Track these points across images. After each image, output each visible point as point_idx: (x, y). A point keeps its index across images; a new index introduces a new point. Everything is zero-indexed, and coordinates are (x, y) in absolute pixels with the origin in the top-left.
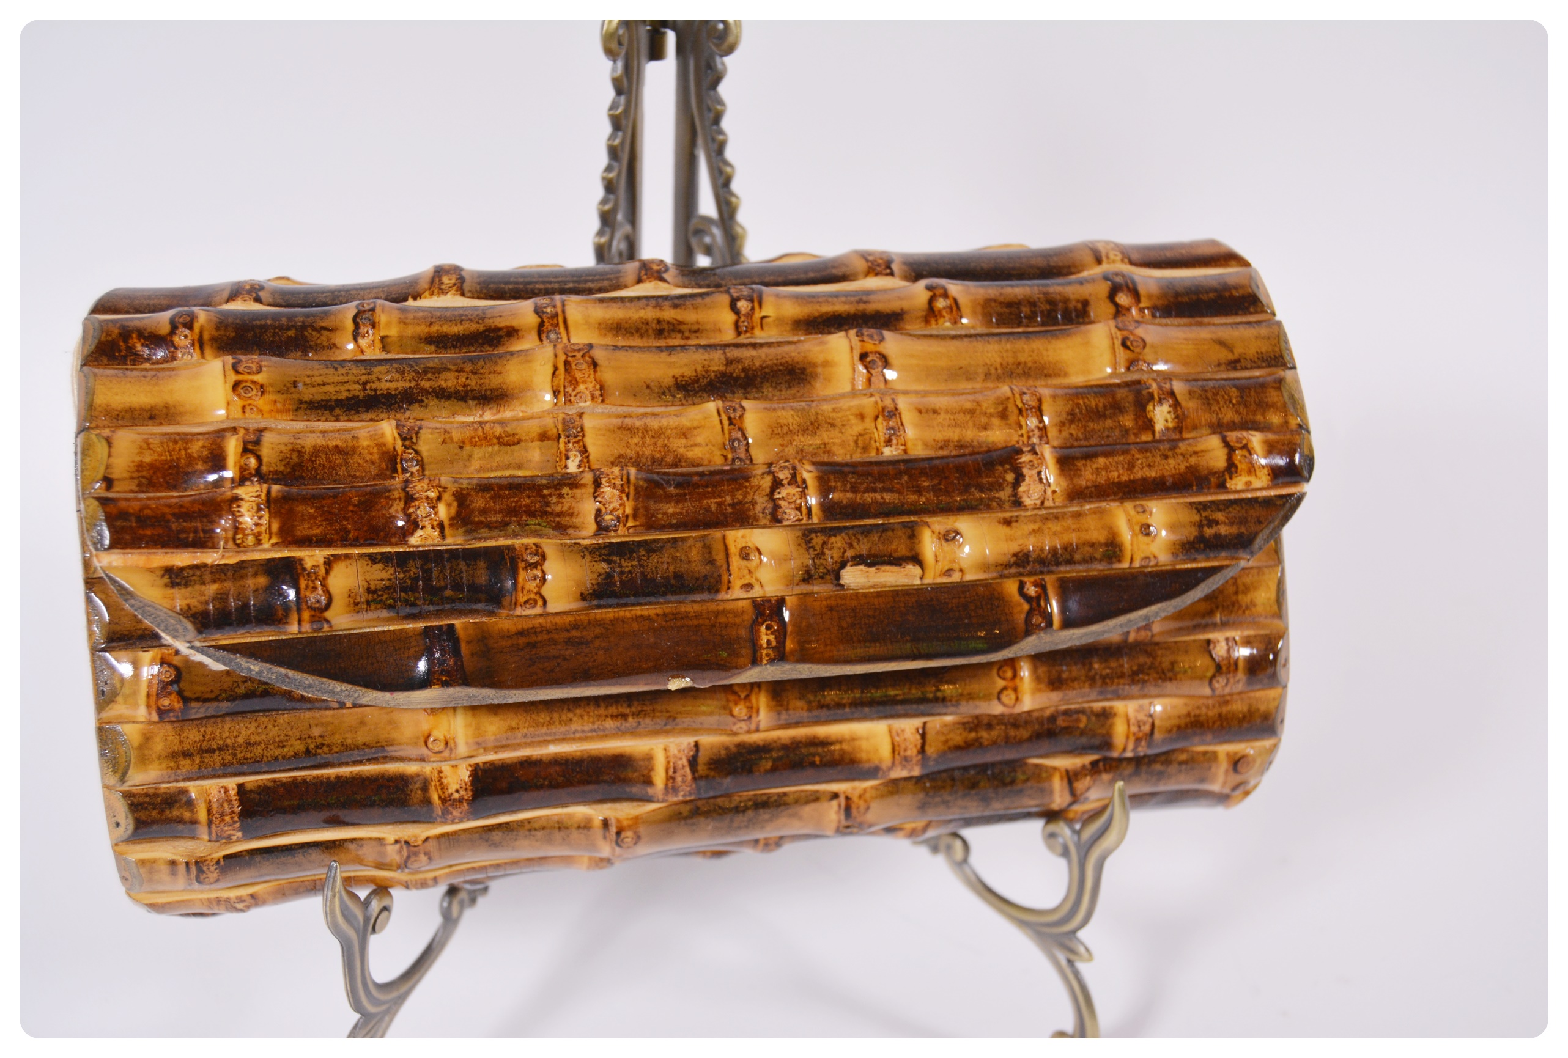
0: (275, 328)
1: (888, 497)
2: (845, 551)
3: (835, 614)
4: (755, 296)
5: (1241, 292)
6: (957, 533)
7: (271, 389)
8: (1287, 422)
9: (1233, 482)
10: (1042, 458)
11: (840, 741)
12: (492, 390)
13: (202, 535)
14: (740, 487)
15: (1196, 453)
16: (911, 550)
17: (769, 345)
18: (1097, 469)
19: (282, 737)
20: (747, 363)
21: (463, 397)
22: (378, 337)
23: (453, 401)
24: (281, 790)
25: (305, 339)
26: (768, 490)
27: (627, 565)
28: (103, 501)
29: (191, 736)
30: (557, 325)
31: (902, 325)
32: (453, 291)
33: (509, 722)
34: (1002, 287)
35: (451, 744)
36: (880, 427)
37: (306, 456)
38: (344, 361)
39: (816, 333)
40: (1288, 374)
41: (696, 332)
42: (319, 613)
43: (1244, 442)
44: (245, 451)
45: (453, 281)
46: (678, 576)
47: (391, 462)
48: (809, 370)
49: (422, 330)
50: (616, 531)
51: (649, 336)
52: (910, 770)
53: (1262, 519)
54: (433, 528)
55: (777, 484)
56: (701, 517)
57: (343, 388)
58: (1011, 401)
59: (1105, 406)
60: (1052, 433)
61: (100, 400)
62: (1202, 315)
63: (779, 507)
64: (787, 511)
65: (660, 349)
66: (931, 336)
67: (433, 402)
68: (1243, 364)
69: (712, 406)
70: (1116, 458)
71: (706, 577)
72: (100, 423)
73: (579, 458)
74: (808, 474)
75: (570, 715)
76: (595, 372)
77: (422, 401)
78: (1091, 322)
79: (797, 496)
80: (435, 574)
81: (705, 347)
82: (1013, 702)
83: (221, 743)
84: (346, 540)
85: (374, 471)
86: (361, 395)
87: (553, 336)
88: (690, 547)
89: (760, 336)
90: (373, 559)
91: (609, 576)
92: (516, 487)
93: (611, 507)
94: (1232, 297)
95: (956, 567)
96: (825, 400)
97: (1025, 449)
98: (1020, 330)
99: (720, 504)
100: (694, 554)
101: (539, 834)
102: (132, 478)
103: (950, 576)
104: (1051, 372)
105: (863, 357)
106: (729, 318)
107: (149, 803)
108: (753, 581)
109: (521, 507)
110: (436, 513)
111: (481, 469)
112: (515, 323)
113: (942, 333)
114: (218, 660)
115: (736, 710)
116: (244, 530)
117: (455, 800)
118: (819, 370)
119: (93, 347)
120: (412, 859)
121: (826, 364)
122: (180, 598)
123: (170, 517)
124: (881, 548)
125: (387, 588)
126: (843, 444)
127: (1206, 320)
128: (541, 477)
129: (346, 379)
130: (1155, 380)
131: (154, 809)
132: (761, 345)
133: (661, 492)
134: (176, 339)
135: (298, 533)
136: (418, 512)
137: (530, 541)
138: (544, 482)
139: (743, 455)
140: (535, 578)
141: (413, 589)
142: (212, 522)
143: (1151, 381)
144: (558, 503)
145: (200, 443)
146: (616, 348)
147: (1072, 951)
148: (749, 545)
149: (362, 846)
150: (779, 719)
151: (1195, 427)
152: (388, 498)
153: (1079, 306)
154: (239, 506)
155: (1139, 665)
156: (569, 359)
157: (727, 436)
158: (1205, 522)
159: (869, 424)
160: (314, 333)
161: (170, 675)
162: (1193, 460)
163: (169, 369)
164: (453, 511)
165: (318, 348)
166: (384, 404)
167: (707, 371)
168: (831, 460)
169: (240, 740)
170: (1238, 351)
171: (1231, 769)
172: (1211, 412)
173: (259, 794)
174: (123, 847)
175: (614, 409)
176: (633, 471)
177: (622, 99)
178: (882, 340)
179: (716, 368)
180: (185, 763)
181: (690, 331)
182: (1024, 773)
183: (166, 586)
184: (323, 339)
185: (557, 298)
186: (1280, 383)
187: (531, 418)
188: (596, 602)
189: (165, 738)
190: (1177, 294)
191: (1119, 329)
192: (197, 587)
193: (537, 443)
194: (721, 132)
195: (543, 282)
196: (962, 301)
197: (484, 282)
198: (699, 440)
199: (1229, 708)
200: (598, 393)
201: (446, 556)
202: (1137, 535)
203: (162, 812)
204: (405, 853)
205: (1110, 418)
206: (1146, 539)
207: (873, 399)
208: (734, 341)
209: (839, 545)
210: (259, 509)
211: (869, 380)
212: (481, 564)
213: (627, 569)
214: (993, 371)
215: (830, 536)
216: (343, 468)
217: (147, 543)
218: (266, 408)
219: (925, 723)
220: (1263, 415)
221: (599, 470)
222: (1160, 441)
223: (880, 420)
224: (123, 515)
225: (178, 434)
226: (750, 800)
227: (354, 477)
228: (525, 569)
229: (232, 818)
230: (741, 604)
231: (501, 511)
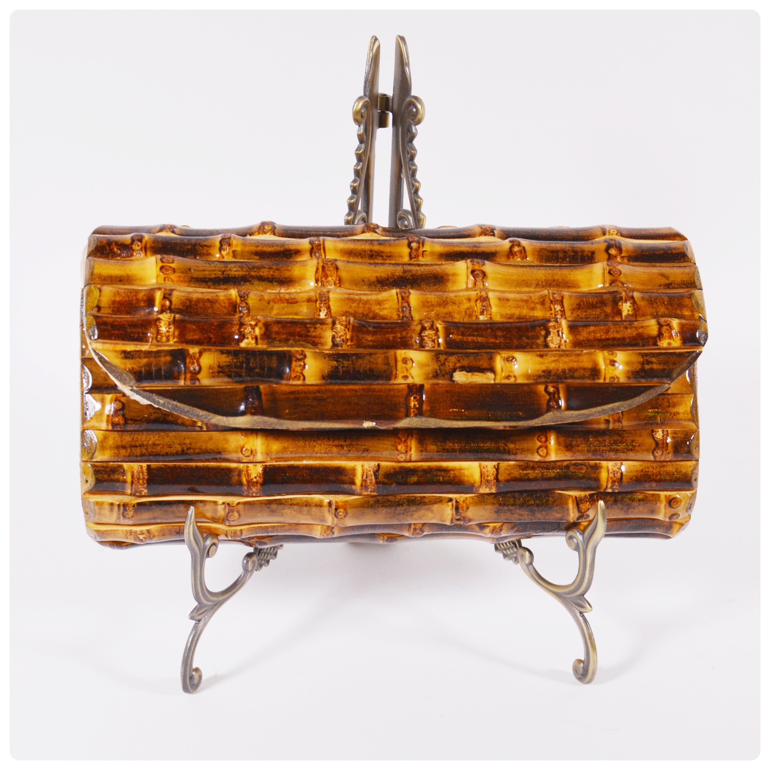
0: (181, 244)
1: (480, 339)
2: (456, 364)
3: (449, 394)
4: (421, 241)
5: (677, 251)
6: (513, 358)
7: (178, 271)
8: (693, 315)
9: (661, 342)
10: (560, 325)
11: (453, 470)
12: (286, 278)
13: (141, 335)
14: (405, 330)
15: (642, 327)
16: (490, 365)
17: (426, 265)
18: (589, 332)
19: (171, 443)
20: (414, 272)
21: (271, 280)
22: (231, 251)
23: (266, 282)
24: (168, 470)
25: (196, 250)
26: (419, 332)
27: (346, 363)
28: (96, 317)
29: (127, 439)
30: (320, 249)
31: (495, 259)
32: (270, 233)
33: (284, 444)
34: (550, 243)
35: (254, 452)
36: (478, 305)
37: (193, 303)
38: (215, 261)
39: (451, 261)
40: (697, 292)
41: (390, 257)
42: (195, 376)
43: (668, 322)
44: (164, 298)
45: (270, 228)
46: (371, 370)
47: (234, 307)
48: (445, 277)
49: (253, 249)
50: (342, 347)
51: (366, 258)
52: (490, 489)
53: (676, 362)
54: (252, 338)
55: (423, 329)
56: (384, 343)
57: (213, 273)
58: (548, 296)
59: (597, 303)
60: (568, 313)
61: (96, 271)
62: (656, 262)
63: (424, 340)
64: (428, 342)
65: (370, 264)
66: (510, 265)
67: (256, 282)
68: (673, 286)
69: (394, 291)
70: (600, 327)
71: (385, 371)
72: (96, 282)
73: (326, 311)
74: (440, 326)
75: (315, 443)
76: (337, 271)
77: (251, 281)
78: (595, 263)
79: (433, 335)
80: (252, 361)
81: (394, 264)
82: (545, 454)
83: (141, 443)
84: (210, 343)
85: (225, 311)
86: (222, 277)
87: (317, 255)
88: (378, 357)
89: (422, 260)
90: (222, 352)
91: (337, 368)
92: (294, 323)
93: (340, 334)
94: (672, 253)
95: (512, 374)
96: (453, 292)
97: (552, 320)
98: (558, 265)
99: (394, 337)
100: (380, 360)
101: (296, 507)
102: (110, 307)
103: (509, 379)
104: (571, 285)
105: (473, 272)
106: (406, 251)
107: (104, 471)
108: (408, 375)
109: (295, 332)
110: (254, 332)
111: (277, 314)
112: (299, 248)
113: (516, 264)
114: (144, 397)
115: (399, 447)
116: (161, 334)
117: (254, 482)
118: (450, 277)
119: (94, 248)
120: (231, 514)
121: (454, 275)
122: (129, 364)
123: (127, 326)
124: (474, 364)
125: (228, 366)
126: (459, 313)
127: (658, 264)
128: (307, 319)
129: (214, 269)
130: (625, 291)
131: (106, 474)
132: (422, 265)
133: (366, 330)
134: (134, 246)
135: (187, 337)
136: (246, 331)
137: (299, 349)
138: (308, 321)
139: (408, 315)
140: (300, 366)
141: (241, 367)
142: (147, 329)
143: (622, 291)
144: (314, 331)
145: (143, 294)
146: (348, 262)
147: (582, 607)
148: (408, 357)
149: (205, 505)
150: (422, 455)
151: (644, 315)
152: (232, 324)
153: (590, 254)
154: (160, 323)
155: (614, 441)
156: (325, 265)
157: (400, 305)
158: (645, 362)
159: (473, 303)
160: (200, 248)
161: (120, 406)
162: (641, 330)
163: (129, 260)
164: (262, 332)
165: (201, 255)
166: (232, 282)
167: (393, 275)
168: (453, 321)
169: (150, 442)
170: (671, 279)
171: (667, 505)
172: (653, 307)
173: (158, 471)
174: (87, 496)
175: (345, 291)
176: (352, 319)
177: (363, 146)
178: (484, 264)
179: (398, 274)
180: (123, 452)
181: (386, 256)
182: (553, 497)
183: (123, 358)
184: (204, 251)
185: (321, 238)
186: (691, 296)
187: (304, 292)
188: (329, 381)
189: (113, 439)
190: (643, 251)
191: (608, 265)
192: (137, 359)
193: (306, 303)
194: (414, 165)
195: (315, 231)
196: (528, 248)
197: (285, 230)
198: (386, 306)
199: (665, 469)
200: (337, 282)
201: (258, 353)
202: (607, 365)
203: (109, 475)
204: (227, 510)
205: (599, 308)
206: (612, 368)
207: (476, 292)
208: (409, 262)
209: (453, 360)
210: (169, 324)
211: (475, 284)
212: (274, 358)
213: (346, 365)
214: (540, 283)
215: (449, 356)
216: (211, 309)
217: (115, 338)
218: (175, 279)
219: (499, 464)
220: (681, 310)
221: (335, 317)
222: (625, 321)
223: (478, 302)
224: (105, 323)
225: (133, 289)
226: (405, 499)
227: (215, 314)
228: (296, 361)
229: (143, 481)
230: (402, 386)
231: (286, 333)
